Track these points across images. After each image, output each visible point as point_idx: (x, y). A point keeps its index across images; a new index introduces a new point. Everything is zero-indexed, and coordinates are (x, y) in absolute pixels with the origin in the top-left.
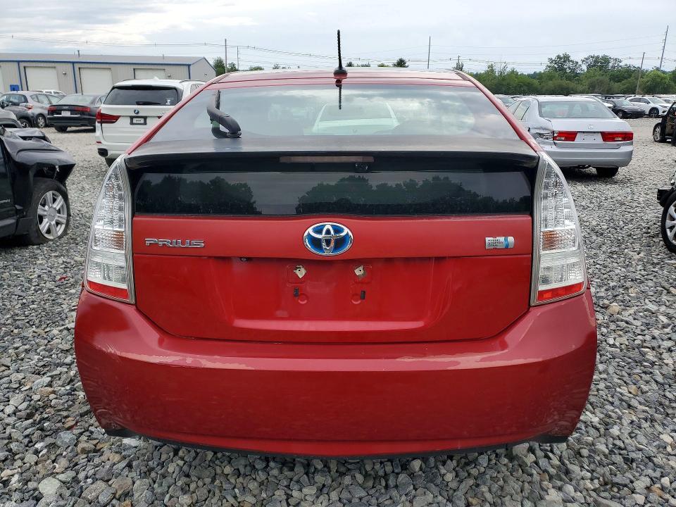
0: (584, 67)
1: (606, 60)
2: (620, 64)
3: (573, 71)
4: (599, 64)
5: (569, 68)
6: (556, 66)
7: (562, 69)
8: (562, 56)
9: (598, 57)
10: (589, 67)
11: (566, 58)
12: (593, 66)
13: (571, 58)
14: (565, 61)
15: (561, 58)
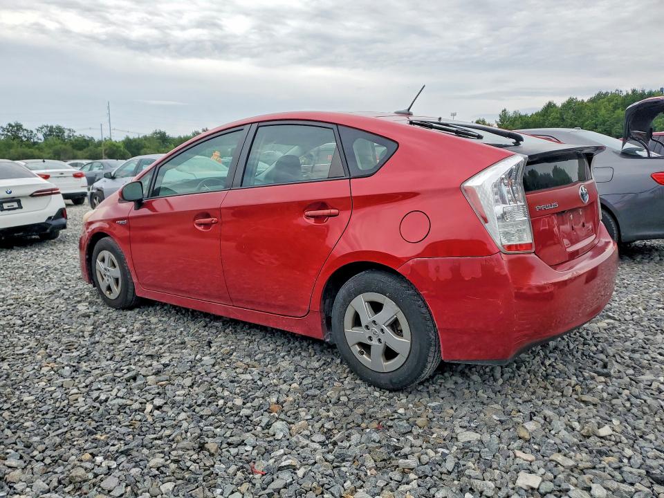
0: (40, 136)
1: (60, 130)
2: (75, 134)
3: (29, 139)
4: (55, 133)
5: (25, 137)
6: (9, 134)
7: (16, 137)
8: (13, 124)
9: (52, 127)
10: (45, 135)
11: (19, 127)
12: (49, 135)
13: (24, 127)
14: (18, 130)
15: (13, 127)
